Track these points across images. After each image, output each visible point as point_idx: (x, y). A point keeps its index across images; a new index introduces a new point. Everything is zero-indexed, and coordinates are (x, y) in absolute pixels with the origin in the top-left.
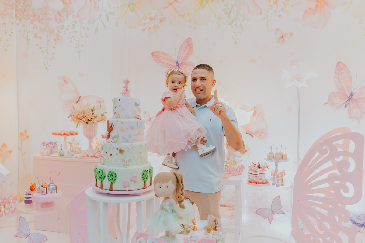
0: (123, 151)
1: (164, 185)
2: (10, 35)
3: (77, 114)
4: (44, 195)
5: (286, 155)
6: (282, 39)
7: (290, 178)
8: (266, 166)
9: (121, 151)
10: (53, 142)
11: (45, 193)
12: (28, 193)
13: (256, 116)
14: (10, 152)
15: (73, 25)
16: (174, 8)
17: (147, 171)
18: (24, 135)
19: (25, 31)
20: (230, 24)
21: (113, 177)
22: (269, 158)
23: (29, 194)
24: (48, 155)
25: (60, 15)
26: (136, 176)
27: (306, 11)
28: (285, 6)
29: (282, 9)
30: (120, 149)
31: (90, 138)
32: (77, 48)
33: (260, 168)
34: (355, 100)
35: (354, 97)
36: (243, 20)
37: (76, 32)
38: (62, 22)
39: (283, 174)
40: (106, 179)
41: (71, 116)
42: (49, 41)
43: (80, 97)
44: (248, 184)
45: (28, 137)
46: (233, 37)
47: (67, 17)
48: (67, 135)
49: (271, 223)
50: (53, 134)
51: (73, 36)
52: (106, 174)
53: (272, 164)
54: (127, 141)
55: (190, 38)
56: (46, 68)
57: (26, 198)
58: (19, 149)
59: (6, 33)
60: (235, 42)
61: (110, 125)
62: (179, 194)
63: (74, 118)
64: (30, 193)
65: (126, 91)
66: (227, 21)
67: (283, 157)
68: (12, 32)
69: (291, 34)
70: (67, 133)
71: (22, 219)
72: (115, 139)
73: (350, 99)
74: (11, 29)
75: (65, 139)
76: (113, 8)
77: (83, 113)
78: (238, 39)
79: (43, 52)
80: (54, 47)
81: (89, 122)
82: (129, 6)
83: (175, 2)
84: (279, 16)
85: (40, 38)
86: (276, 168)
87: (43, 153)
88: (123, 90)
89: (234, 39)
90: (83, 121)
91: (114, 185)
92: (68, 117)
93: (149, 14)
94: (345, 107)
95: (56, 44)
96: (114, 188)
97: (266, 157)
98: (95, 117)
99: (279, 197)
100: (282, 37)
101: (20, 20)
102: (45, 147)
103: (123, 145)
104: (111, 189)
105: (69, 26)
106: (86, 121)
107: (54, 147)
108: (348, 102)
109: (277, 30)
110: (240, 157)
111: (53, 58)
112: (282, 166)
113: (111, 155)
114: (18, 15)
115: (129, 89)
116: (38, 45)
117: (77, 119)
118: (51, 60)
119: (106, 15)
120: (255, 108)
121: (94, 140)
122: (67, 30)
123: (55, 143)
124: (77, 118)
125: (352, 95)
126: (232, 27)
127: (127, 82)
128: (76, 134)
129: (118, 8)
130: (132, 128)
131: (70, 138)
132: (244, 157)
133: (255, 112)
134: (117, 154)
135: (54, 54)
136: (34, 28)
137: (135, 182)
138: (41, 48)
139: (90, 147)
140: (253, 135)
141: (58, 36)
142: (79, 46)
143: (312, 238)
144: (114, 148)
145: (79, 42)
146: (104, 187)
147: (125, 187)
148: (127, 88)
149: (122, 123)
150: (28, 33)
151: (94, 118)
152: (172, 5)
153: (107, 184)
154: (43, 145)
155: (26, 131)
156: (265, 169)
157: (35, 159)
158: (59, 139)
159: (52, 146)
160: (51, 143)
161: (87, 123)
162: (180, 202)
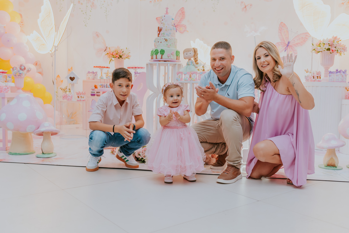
0: (168, 40)
1: (189, 53)
3: (112, 52)
6: (245, 9)
9: (166, 40)
14: (62, 81)
17: (178, 51)
21: (162, 52)
23: (93, 90)
24: (93, 79)
26: (173, 52)
30: (166, 39)
32: (105, 12)
34: (291, 46)
35: (290, 44)
37: (104, 1)
40: (159, 53)
41: (108, 54)
42: (87, 6)
43: (107, 47)
46: (212, 7)
48: (104, 67)
51: (103, 4)
52: (159, 51)
54: (169, 36)
55: (183, 8)
56: (85, 25)
57: (92, 92)
60: (214, 11)
61: (160, 29)
62: (196, 57)
63: (110, 55)
65: (167, 13)
69: (251, 5)
71: (93, 101)
72: (163, 35)
73: (288, 46)
75: (102, 71)
77: (116, 51)
78: (216, 8)
79: (83, 14)
80: (91, 11)
85: (82, 4)
87: (89, 78)
88: (165, 13)
91: (163, 56)
92: (106, 55)
94: (285, 51)
95: (91, 9)
96: (163, 58)
100: (245, 7)
102: (90, 74)
103: (167, 38)
104: (162, 58)
106: (118, 57)
107: (96, 75)
108: (286, 48)
109: (242, 3)
111: (90, 18)
113: (161, 42)
115: (168, 12)
118: (89, 19)
123: (96, 72)
125: (289, 43)
126: (212, 0)
127: (167, 9)
128: (109, 68)
130: (171, 30)
131: (105, 70)
134: (164, 42)
135: (90, 16)
137: (173, 55)
138: (82, 11)
141: (93, 3)
142: (106, 11)
144: (162, 39)
145: (106, 9)
146: (157, 58)
147: (169, 57)
148: (167, 11)
149: (166, 27)
151: (123, 55)
153: (159, 56)
154: (88, 73)
155: (72, 68)
157: (84, 82)
158: (98, 70)
159: (95, 74)
160: (93, 73)
161: (119, 58)
162: (196, 61)
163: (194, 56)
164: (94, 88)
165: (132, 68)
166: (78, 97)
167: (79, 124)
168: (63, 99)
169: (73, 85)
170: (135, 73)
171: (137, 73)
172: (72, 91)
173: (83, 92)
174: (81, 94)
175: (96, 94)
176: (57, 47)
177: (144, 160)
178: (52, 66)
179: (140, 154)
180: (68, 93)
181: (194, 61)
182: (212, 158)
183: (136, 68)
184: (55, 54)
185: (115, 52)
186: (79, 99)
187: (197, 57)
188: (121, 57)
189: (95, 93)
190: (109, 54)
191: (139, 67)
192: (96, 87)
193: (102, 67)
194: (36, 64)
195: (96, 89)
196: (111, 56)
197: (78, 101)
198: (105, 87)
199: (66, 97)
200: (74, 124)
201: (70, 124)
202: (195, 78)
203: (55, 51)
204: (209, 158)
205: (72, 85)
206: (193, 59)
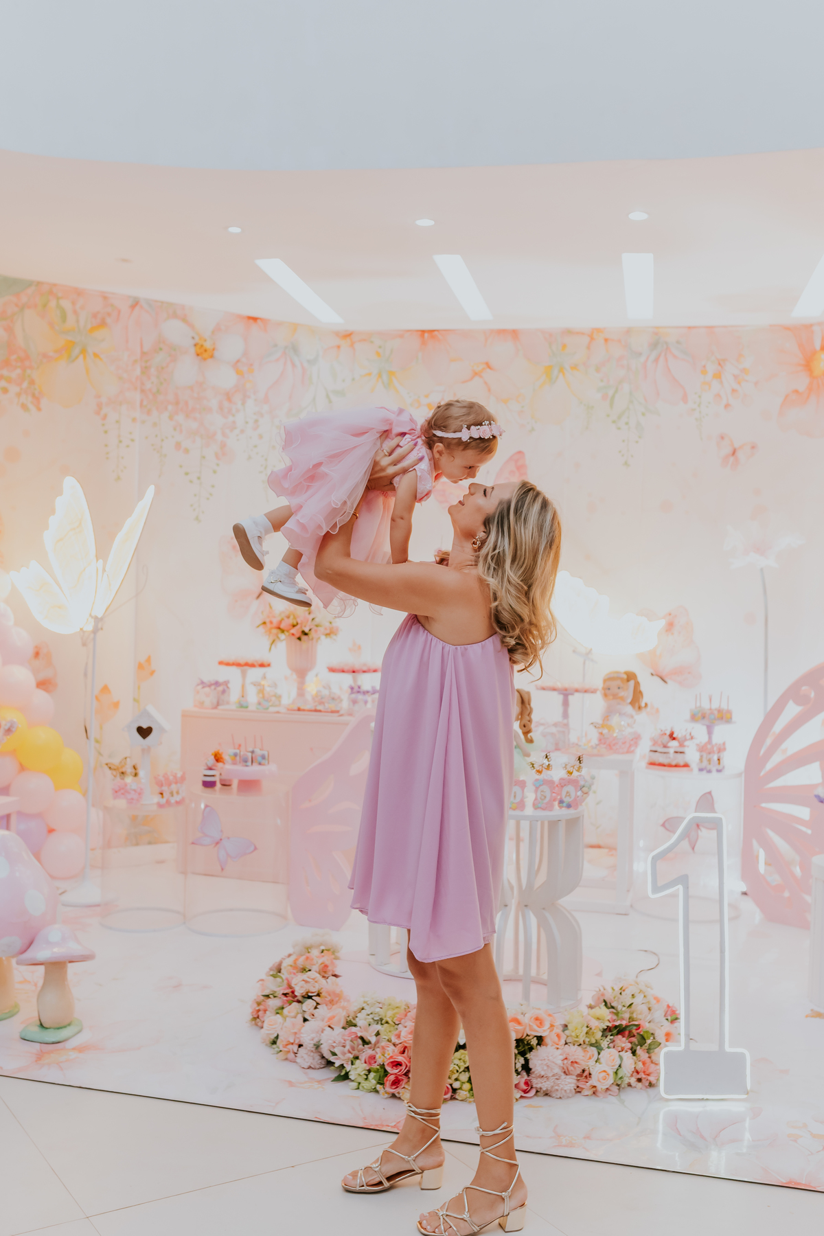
2: (128, 446)
3: (279, 619)
4: (247, 766)
5: (729, 712)
6: (732, 459)
7: (735, 760)
8: (688, 737)
10: (221, 680)
11: (249, 763)
12: (210, 765)
13: (672, 634)
15: (256, 421)
16: (486, 383)
18: (145, 668)
19: (156, 436)
20: (614, 422)
22: (694, 718)
23: (210, 769)
24: (216, 708)
25: (229, 400)
27: (787, 396)
28: (739, 383)
29: (734, 391)
31: (301, 673)
32: (261, 472)
33: (674, 739)
36: (643, 414)
37: (261, 437)
38: (233, 416)
39: (721, 749)
41: (264, 623)
42: (204, 457)
44: (647, 768)
45: (152, 673)
46: (620, 452)
47: (244, 403)
48: (253, 666)
49: (693, 849)
50: (221, 663)
51: (255, 446)
53: (700, 732)
55: (520, 452)
56: (197, 519)
58: (135, 700)
59: (120, 442)
60: (626, 464)
62: (525, 721)
63: (271, 628)
64: (214, 765)
66: (608, 416)
67: (724, 716)
68: (133, 440)
69: (753, 447)
70: (250, 662)
71: (208, 809)
74: (131, 433)
75: (244, 675)
76: (344, 381)
77: (292, 617)
78: (632, 456)
79: (191, 482)
80: (215, 472)
81: (304, 638)
82: (380, 375)
83: (488, 370)
84: (727, 406)
85: (187, 451)
86: (710, 738)
87: (203, 703)
89: (623, 455)
90: (293, 634)
92: (258, 627)
93: (427, 396)
95: (218, 465)
97: (688, 716)
98: (317, 626)
99: (710, 793)
101: (149, 413)
102: (207, 689)
105: (247, 423)
106: (298, 636)
107: (224, 692)
110: (632, 717)
111: (211, 494)
112: (721, 733)
114: (145, 403)
116: (181, 466)
117: (279, 630)
118: (208, 499)
119: (328, 396)
120: (670, 614)
121: (310, 676)
122: (242, 431)
123: (226, 683)
124: (279, 628)
126: (619, 429)
128: (269, 665)
129: (353, 379)
131: (254, 674)
132: (641, 717)
133: (670, 626)
135: (213, 486)
136: (175, 429)
138: (187, 474)
139: (301, 692)
140: (666, 679)
141: (223, 445)
143: (787, 894)
145: (266, 460)
150: (162, 440)
151: (315, 628)
152: (481, 377)
154: (200, 687)
155: (149, 660)
156: (686, 743)
157: (185, 715)
158: (233, 674)
159: (220, 688)
160: (217, 684)
161: (299, 639)
162: (527, 732)
163: (522, 713)
164: (211, 761)
165: (343, 671)
166: (162, 794)
167: (167, 842)
168: (115, 798)
169: (146, 751)
170: (352, 688)
171: (359, 692)
172: (141, 773)
173: (179, 775)
174: (170, 785)
175: (221, 780)
176: (102, 619)
177: (347, 1074)
178: (85, 675)
179: (336, 1051)
180: (129, 779)
181: (520, 732)
182: (563, 1076)
183: (354, 672)
184: (94, 639)
185: (288, 617)
186: (163, 801)
187: (530, 721)
188: (306, 634)
189: (217, 779)
190: (268, 624)
191: (365, 669)
192: (218, 758)
193: (247, 664)
194: (37, 654)
195: (220, 765)
196: (275, 631)
197: (160, 806)
198: (246, 762)
199: (122, 791)
200: (150, 843)
201: (137, 844)
202: (518, 799)
203: (95, 631)
204: (553, 1076)
205: (143, 750)
206: (516, 726)
